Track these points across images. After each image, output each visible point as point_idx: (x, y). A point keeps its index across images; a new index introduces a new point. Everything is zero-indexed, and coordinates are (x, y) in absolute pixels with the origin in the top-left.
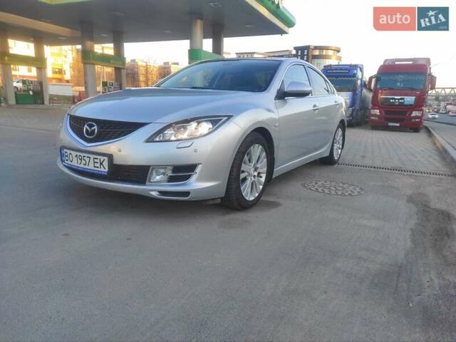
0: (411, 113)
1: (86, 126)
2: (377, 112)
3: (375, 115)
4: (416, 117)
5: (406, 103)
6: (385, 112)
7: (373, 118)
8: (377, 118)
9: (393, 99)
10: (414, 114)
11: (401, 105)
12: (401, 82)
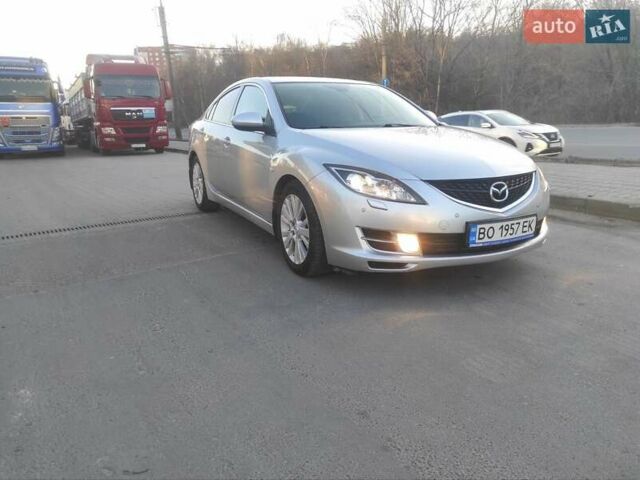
0: (156, 129)
1: (492, 188)
2: (110, 130)
3: (109, 136)
4: (162, 134)
5: (145, 116)
6: (122, 129)
7: (108, 139)
8: (113, 140)
9: (128, 111)
10: (160, 129)
11: (141, 118)
12: (132, 88)
